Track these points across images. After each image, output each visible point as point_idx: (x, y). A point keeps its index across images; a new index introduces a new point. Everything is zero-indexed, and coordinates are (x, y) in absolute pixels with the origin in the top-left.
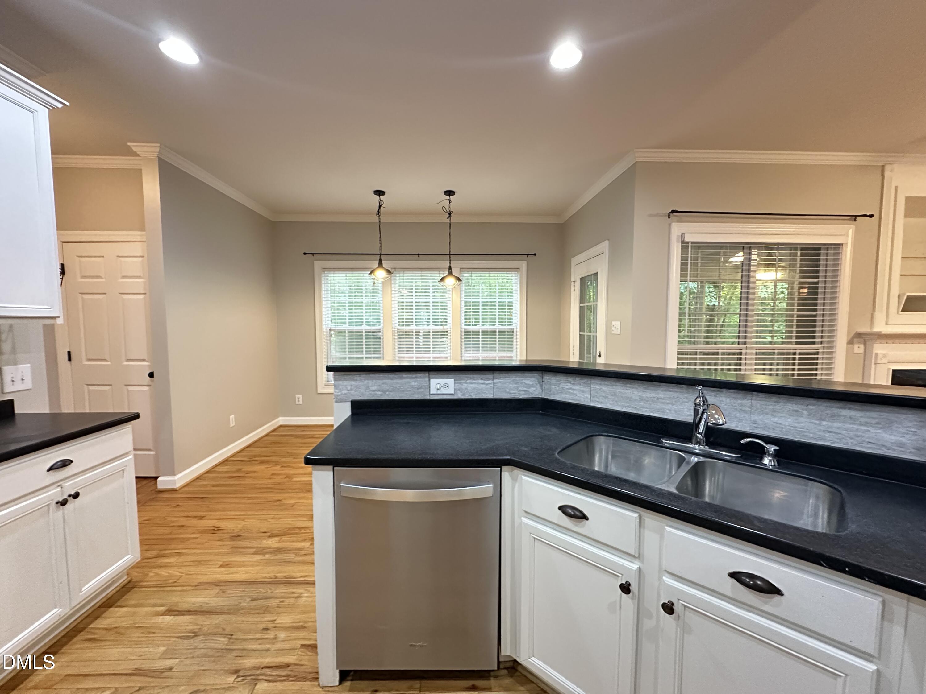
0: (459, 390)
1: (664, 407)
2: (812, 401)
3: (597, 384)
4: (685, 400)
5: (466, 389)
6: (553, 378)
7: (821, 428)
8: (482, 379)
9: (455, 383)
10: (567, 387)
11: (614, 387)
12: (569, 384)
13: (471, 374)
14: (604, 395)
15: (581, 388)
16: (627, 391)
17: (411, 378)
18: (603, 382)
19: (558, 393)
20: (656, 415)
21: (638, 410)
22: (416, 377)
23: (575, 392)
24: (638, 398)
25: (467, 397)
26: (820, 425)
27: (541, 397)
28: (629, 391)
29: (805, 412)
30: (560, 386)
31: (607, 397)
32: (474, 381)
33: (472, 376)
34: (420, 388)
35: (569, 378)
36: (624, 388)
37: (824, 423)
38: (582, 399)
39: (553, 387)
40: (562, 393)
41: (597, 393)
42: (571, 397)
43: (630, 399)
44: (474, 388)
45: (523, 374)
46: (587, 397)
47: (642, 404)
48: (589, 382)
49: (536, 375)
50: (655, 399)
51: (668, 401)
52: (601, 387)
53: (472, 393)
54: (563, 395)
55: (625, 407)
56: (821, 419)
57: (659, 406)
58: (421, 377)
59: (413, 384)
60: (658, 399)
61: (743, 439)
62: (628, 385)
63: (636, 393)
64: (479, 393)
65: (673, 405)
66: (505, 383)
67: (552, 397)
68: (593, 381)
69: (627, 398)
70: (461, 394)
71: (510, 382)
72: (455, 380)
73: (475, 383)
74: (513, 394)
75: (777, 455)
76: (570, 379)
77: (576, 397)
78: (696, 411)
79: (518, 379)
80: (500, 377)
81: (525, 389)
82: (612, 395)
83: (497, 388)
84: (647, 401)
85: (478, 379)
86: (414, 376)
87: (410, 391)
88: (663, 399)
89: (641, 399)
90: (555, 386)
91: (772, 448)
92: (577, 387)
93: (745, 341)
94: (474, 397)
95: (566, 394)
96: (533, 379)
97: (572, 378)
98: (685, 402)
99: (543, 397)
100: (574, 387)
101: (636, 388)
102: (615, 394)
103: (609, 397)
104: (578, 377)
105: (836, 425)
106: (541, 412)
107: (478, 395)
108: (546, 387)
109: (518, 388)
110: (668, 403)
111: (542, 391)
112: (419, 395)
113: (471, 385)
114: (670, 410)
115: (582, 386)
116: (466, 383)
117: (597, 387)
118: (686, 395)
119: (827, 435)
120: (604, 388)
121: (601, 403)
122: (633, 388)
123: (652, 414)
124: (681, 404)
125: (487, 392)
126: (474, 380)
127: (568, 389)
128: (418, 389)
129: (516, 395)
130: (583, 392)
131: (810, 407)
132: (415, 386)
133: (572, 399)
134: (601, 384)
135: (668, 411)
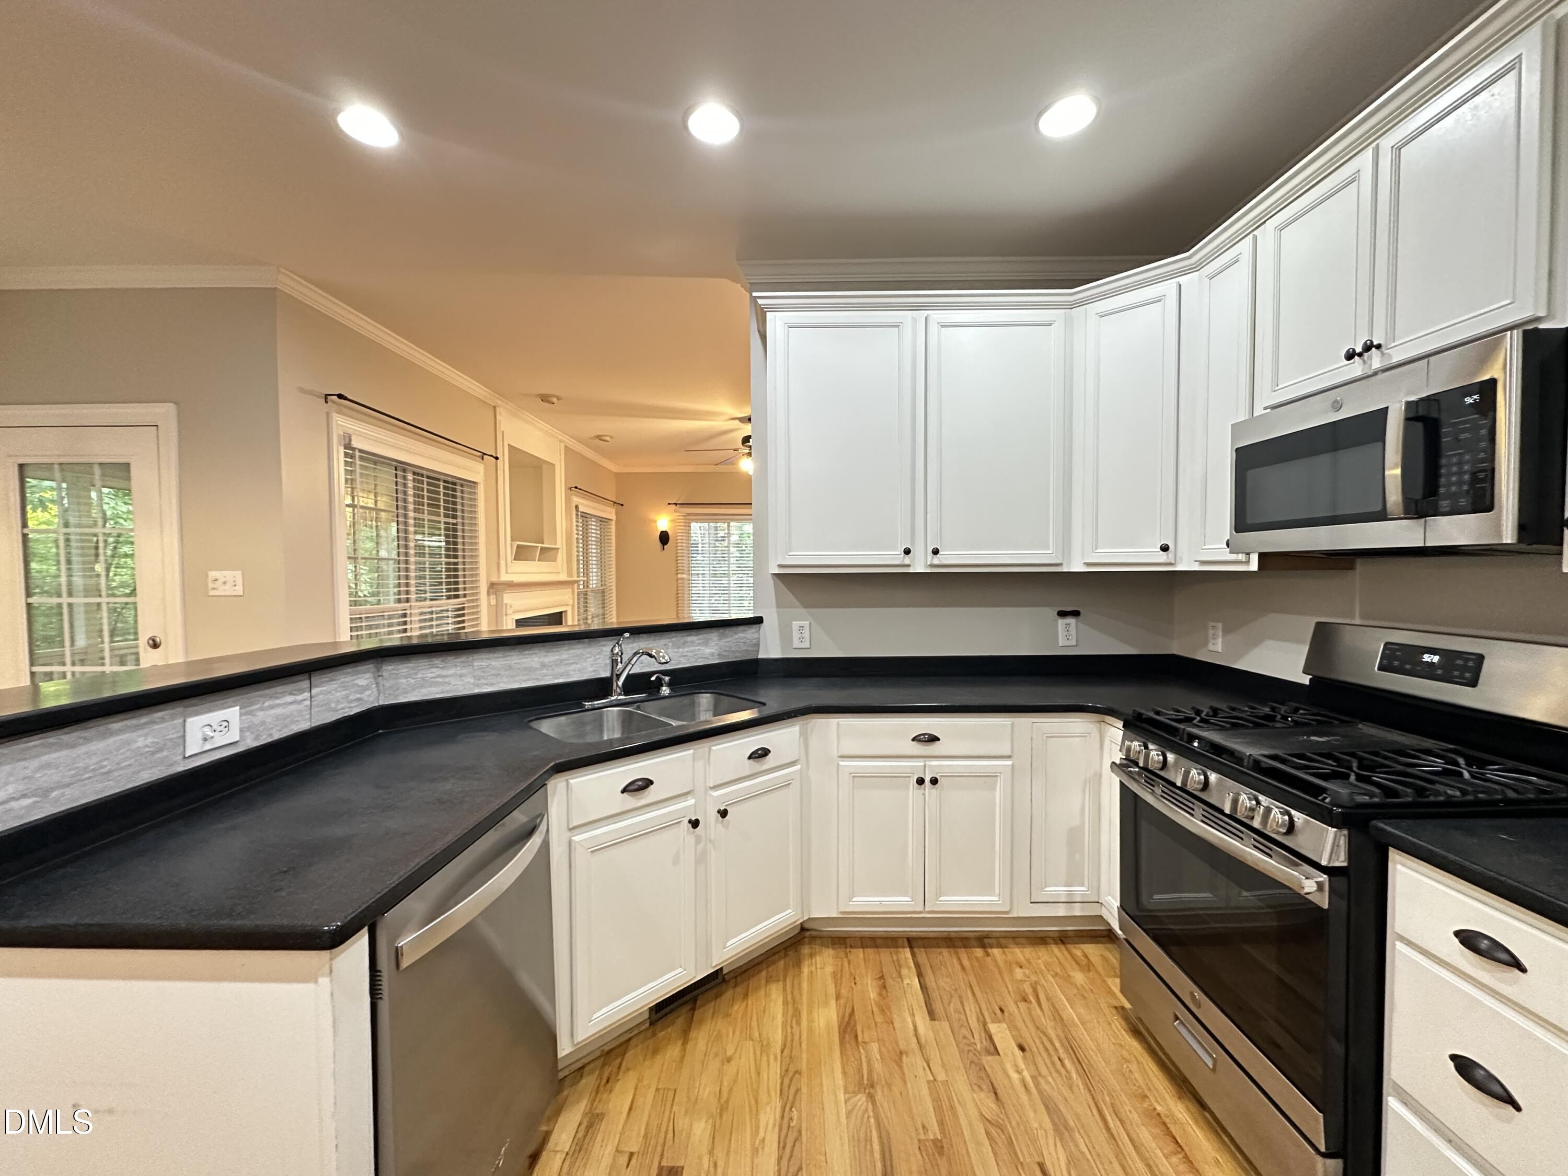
0: (249, 728)
1: (568, 669)
2: (673, 634)
3: (483, 659)
4: (588, 656)
5: (263, 723)
6: (401, 666)
7: (678, 654)
8: (290, 694)
9: (241, 715)
10: (433, 675)
11: (508, 658)
12: (435, 670)
13: (271, 687)
14: (493, 672)
15: (459, 671)
16: (524, 660)
17: (137, 728)
18: (491, 655)
19: (414, 689)
20: (561, 681)
21: (541, 680)
22: (153, 722)
23: (447, 680)
24: (538, 666)
25: (264, 740)
26: (677, 652)
27: (377, 705)
28: (529, 660)
29: (670, 644)
30: (419, 676)
31: (499, 674)
32: (278, 702)
33: (272, 690)
34: (160, 750)
35: (434, 659)
36: (521, 656)
37: (681, 650)
38: (461, 688)
39: (404, 681)
40: (422, 686)
41: (484, 672)
42: (439, 689)
43: (530, 670)
44: (277, 718)
45: (355, 669)
46: (468, 682)
47: (545, 671)
48: (471, 658)
49: (370, 666)
50: (558, 662)
51: (572, 661)
52: (489, 662)
53: (272, 728)
54: (424, 691)
55: (525, 681)
56: (679, 648)
57: (562, 669)
58: (163, 720)
59: (141, 742)
60: (562, 660)
61: (651, 677)
62: (526, 652)
63: (536, 659)
64: (286, 726)
65: (577, 663)
66: (330, 692)
67: (402, 699)
68: (476, 656)
69: (525, 668)
70: (253, 736)
71: (335, 690)
72: (240, 709)
73: (279, 705)
74: (341, 711)
75: (669, 685)
76: (437, 661)
77: (448, 688)
78: (614, 663)
79: (348, 679)
80: (323, 682)
81: (358, 696)
82: (506, 670)
83: (318, 706)
84: (550, 666)
85: (283, 694)
86: (144, 720)
87: (130, 765)
88: (566, 660)
89: (543, 666)
90: (406, 678)
91: (667, 679)
92: (450, 672)
93: (407, 598)
94: (277, 736)
95: (430, 686)
96: (367, 675)
97: (441, 659)
98: (588, 658)
99: (381, 704)
100: (445, 672)
101: (536, 653)
102: (510, 668)
103: (503, 673)
104: (451, 655)
105: (686, 649)
106: (380, 731)
107: (285, 730)
108: (387, 684)
109: (347, 697)
110: (572, 664)
111: (379, 694)
112: (153, 770)
113: (272, 712)
114: (574, 671)
115: (459, 668)
116: (262, 709)
117: (484, 664)
118: (589, 650)
119: (682, 659)
120: (493, 663)
121: (492, 684)
122: (532, 654)
123: (556, 681)
124: (585, 661)
125: (299, 719)
126: (277, 698)
127: (432, 678)
128: (153, 753)
129: (346, 710)
130: (461, 676)
131: (674, 639)
132: (147, 746)
133: (442, 692)
134: (488, 659)
135: (572, 673)
